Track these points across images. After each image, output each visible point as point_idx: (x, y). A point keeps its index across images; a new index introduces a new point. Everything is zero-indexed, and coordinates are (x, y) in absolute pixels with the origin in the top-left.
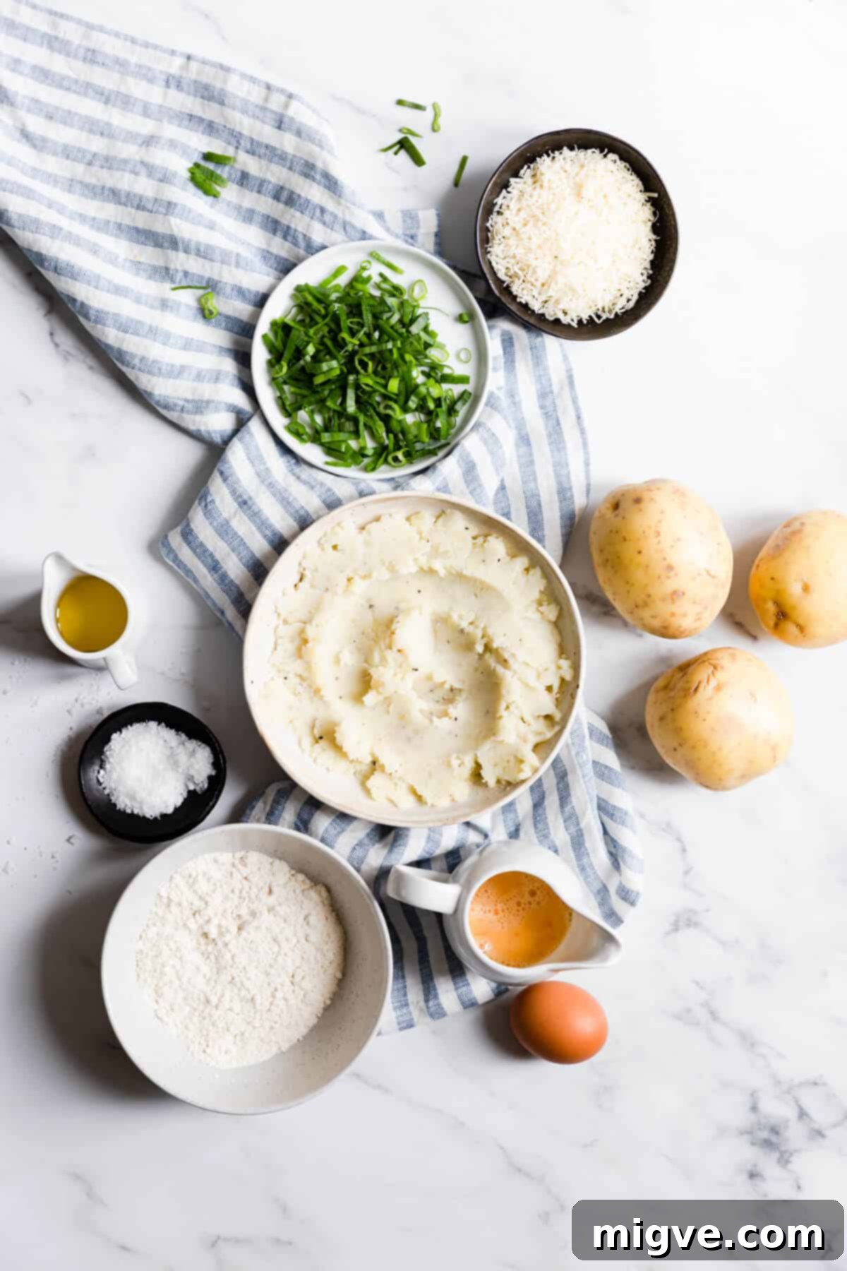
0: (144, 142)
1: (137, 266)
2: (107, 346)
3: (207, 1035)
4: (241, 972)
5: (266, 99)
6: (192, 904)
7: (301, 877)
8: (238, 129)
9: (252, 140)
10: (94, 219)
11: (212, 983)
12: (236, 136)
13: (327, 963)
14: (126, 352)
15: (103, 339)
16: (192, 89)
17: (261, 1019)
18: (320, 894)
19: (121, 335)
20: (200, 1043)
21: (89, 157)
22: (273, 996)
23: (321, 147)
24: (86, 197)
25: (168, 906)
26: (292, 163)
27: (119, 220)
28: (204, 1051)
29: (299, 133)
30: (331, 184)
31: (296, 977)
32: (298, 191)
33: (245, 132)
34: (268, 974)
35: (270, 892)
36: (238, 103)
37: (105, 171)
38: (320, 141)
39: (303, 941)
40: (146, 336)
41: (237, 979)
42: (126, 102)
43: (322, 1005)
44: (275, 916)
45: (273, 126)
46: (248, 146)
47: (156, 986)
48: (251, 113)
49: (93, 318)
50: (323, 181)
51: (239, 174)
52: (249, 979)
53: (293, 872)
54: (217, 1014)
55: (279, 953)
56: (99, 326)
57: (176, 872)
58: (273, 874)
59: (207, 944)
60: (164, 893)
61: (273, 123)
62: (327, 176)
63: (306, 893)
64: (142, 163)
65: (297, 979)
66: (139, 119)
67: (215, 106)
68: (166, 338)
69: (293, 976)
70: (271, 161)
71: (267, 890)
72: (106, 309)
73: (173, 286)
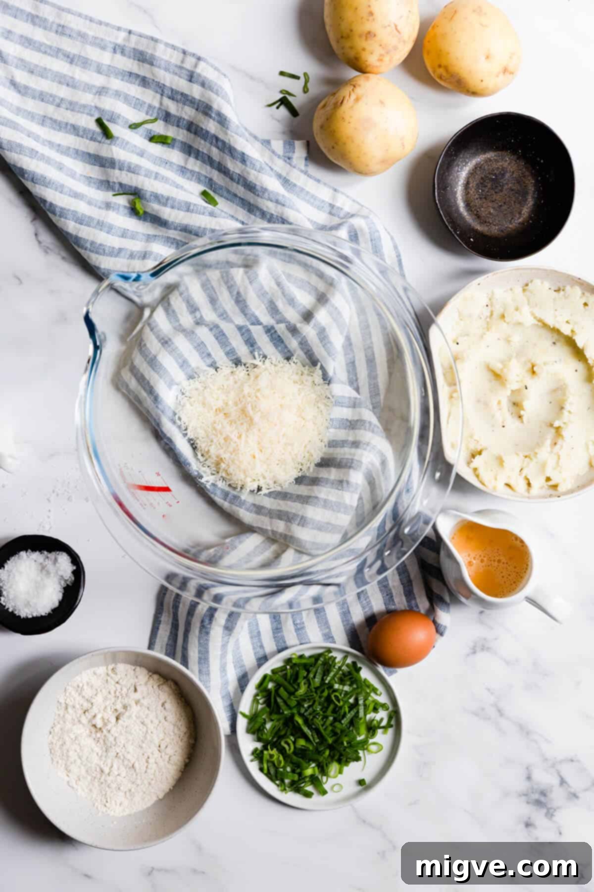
0: (97, 92)
1: (89, 180)
2: (68, 233)
3: (106, 794)
4: (122, 748)
5: (183, 62)
6: (82, 705)
7: (156, 677)
8: (162, 82)
9: (172, 90)
10: (59, 145)
11: (103, 758)
12: (161, 87)
13: (182, 734)
14: (81, 238)
15: (65, 229)
16: (132, 54)
17: (141, 779)
18: (170, 687)
19: (78, 226)
20: (101, 800)
21: (57, 101)
22: (147, 762)
23: (217, 94)
24: (54, 129)
25: (66, 708)
26: (198, 106)
27: (77, 147)
28: (105, 806)
29: (203, 85)
30: (222, 120)
31: (161, 746)
32: (202, 125)
33: (168, 84)
34: (141, 747)
35: (136, 690)
36: (163, 63)
37: (69, 112)
38: (217, 90)
39: (163, 721)
40: (95, 227)
41: (120, 754)
42: (85, 63)
43: (183, 764)
44: (141, 706)
45: (187, 80)
46: (170, 93)
47: (66, 765)
48: (171, 70)
49: (58, 213)
50: (216, 118)
51: (164, 113)
52: (128, 753)
53: (150, 674)
54: (110, 779)
55: (147, 732)
56: (63, 219)
57: (68, 685)
58: (137, 677)
59: (96, 732)
60: (62, 701)
61: (186, 77)
62: (219, 114)
63: (161, 687)
64: (96, 107)
65: (163, 747)
66: (95, 75)
67: (147, 66)
68: (110, 229)
69: (159, 746)
70: (184, 104)
71: (132, 689)
72: (67, 207)
73: (114, 193)
